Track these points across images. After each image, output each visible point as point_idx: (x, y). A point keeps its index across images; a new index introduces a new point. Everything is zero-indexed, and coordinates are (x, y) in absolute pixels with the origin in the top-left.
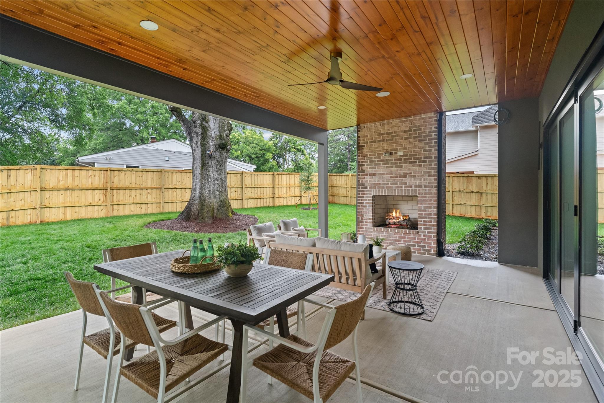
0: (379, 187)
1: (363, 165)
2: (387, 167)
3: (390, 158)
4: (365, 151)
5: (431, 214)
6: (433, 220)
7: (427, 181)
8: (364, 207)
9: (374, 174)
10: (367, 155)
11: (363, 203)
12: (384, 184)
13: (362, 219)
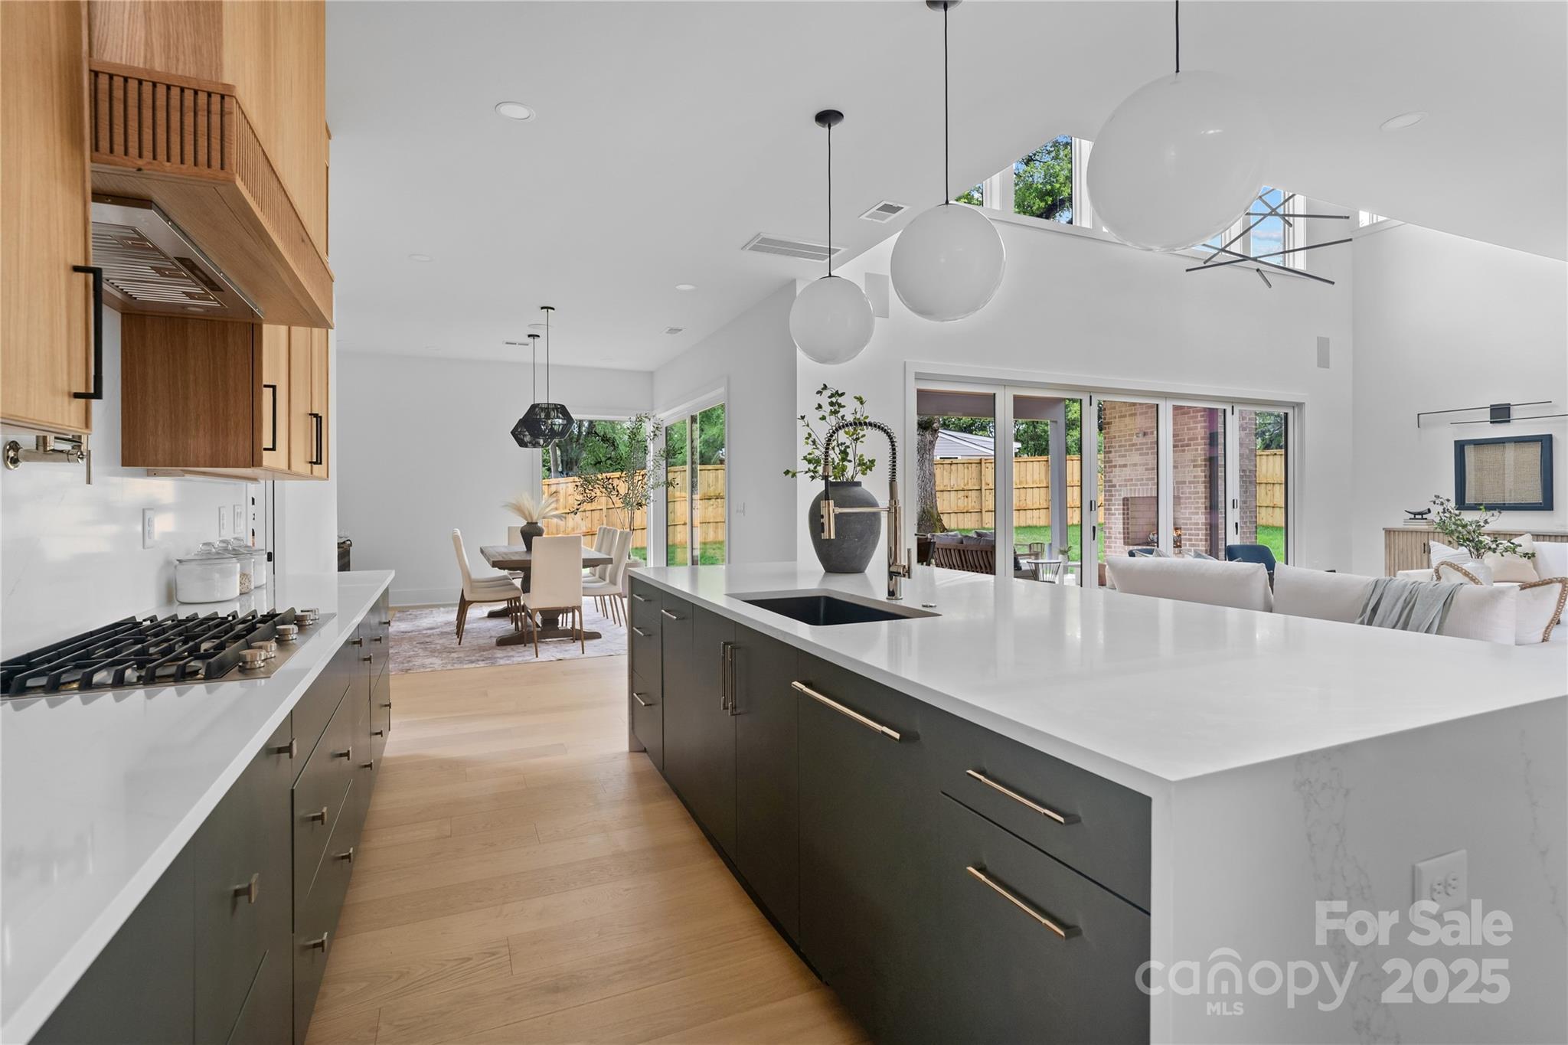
0: (1131, 485)
1: (1110, 452)
2: (1141, 454)
3: (1144, 441)
4: (1114, 429)
5: (1197, 524)
6: (1200, 532)
7: (1193, 475)
8: (1113, 514)
9: (1125, 466)
10: (1115, 437)
11: (1111, 510)
12: (1138, 480)
13: (1109, 533)
